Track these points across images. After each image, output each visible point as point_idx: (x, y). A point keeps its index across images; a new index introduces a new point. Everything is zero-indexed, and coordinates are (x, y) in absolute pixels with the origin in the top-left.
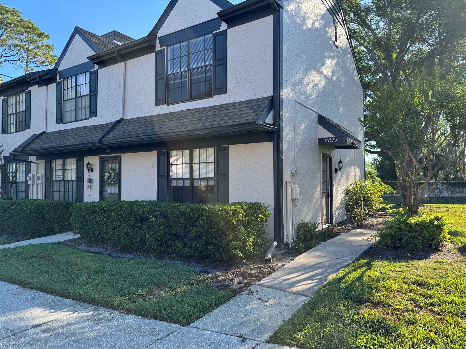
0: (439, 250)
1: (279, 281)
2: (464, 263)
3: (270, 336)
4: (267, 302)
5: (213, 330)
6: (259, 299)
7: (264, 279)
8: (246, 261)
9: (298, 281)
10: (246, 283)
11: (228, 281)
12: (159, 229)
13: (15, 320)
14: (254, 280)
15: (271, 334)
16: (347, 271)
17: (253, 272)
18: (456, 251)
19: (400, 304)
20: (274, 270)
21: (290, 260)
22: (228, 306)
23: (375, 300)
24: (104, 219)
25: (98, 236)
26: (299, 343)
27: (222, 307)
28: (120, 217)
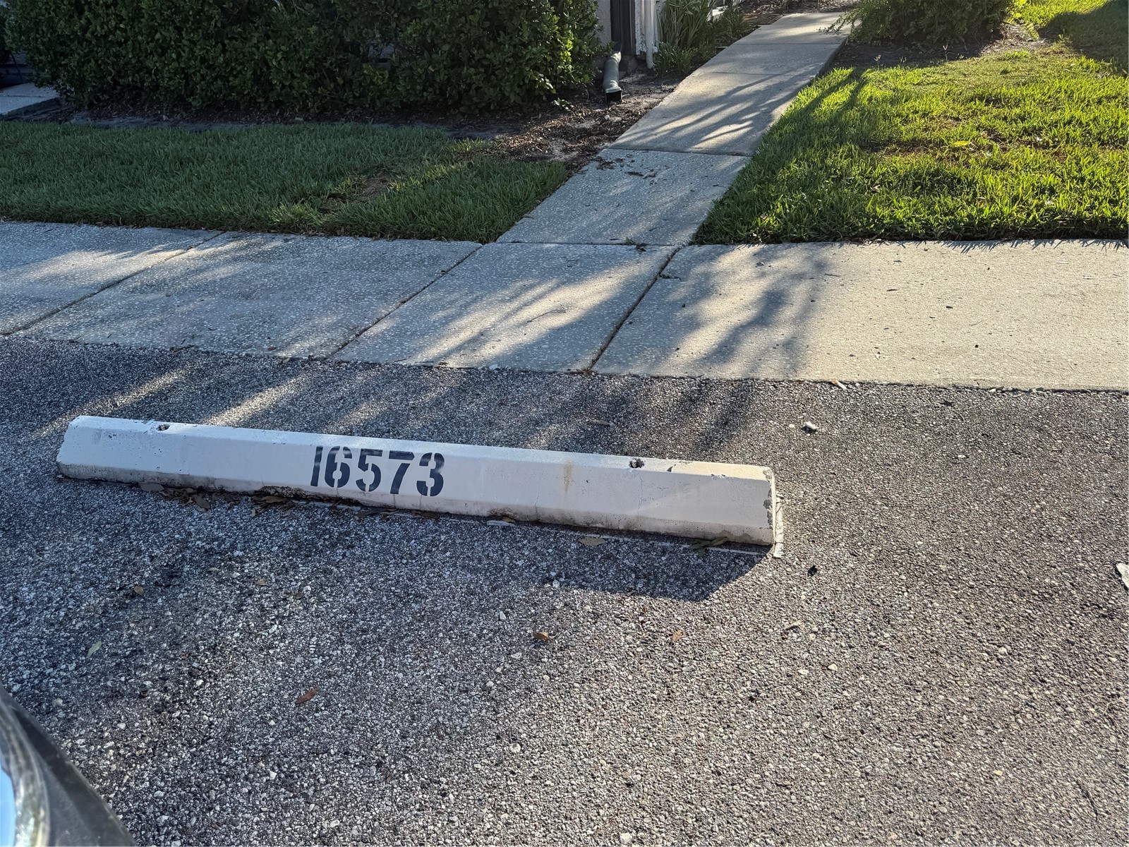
0: (1001, 37)
1: (662, 134)
2: (1061, 56)
3: (694, 234)
4: (654, 176)
5: (559, 240)
6: (631, 173)
7: (623, 135)
8: (561, 103)
9: (705, 128)
10: (584, 149)
11: (536, 150)
12: (306, 35)
13: (41, 281)
14: (599, 141)
15: (692, 230)
16: (815, 94)
17: (587, 125)
18: (1037, 36)
19: (961, 138)
20: (636, 116)
21: (664, 91)
22: (565, 196)
23: (905, 137)
24: (122, 26)
25: (116, 83)
26: (767, 234)
27: (552, 200)
28: (172, 14)
